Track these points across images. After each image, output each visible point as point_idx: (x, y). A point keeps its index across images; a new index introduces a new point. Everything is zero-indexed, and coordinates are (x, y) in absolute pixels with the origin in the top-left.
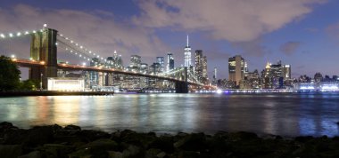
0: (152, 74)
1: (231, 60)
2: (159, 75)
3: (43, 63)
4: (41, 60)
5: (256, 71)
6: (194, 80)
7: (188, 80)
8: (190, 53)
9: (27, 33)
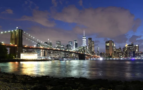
0: (67, 50)
1: (107, 43)
2: (70, 51)
3: (16, 46)
4: (15, 44)
5: (120, 48)
6: (88, 53)
7: (85, 53)
8: (85, 40)
9: (9, 31)
